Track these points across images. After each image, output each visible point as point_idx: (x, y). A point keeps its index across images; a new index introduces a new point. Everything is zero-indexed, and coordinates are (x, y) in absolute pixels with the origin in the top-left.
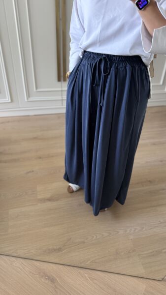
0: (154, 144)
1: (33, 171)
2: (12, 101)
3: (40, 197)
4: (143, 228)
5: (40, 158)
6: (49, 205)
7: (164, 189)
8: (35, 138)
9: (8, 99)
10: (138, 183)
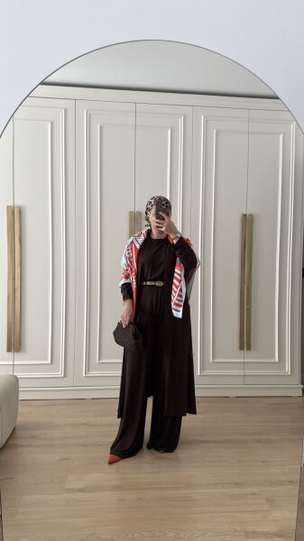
0: (259, 441)
1: (68, 459)
2: (65, 376)
3: (68, 486)
4: (205, 534)
5: (83, 445)
6: (78, 496)
7: (254, 494)
8: (83, 424)
9: (60, 373)
10: (216, 484)
